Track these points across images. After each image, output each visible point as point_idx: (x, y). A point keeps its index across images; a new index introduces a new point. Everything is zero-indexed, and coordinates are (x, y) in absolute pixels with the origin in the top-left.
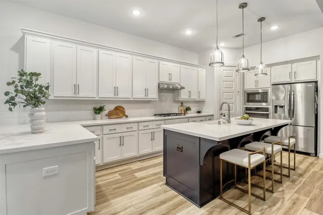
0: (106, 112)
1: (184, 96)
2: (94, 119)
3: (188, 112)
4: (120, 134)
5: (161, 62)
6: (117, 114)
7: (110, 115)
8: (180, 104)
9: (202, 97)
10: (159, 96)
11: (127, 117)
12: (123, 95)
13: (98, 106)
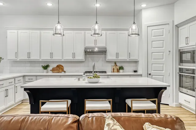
0: (51, 68)
3: (121, 71)
5: (87, 32)
6: (57, 70)
7: (53, 70)
8: (113, 64)
11: (65, 72)
13: (46, 65)
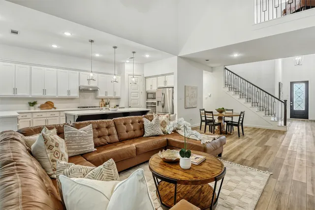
0: (38, 105)
1: (101, 94)
2: (29, 109)
3: (107, 105)
4: (45, 118)
5: (81, 73)
6: (47, 106)
7: (42, 107)
8: (101, 101)
9: (118, 95)
10: (79, 95)
11: (55, 108)
12: (50, 94)
13: (32, 102)
